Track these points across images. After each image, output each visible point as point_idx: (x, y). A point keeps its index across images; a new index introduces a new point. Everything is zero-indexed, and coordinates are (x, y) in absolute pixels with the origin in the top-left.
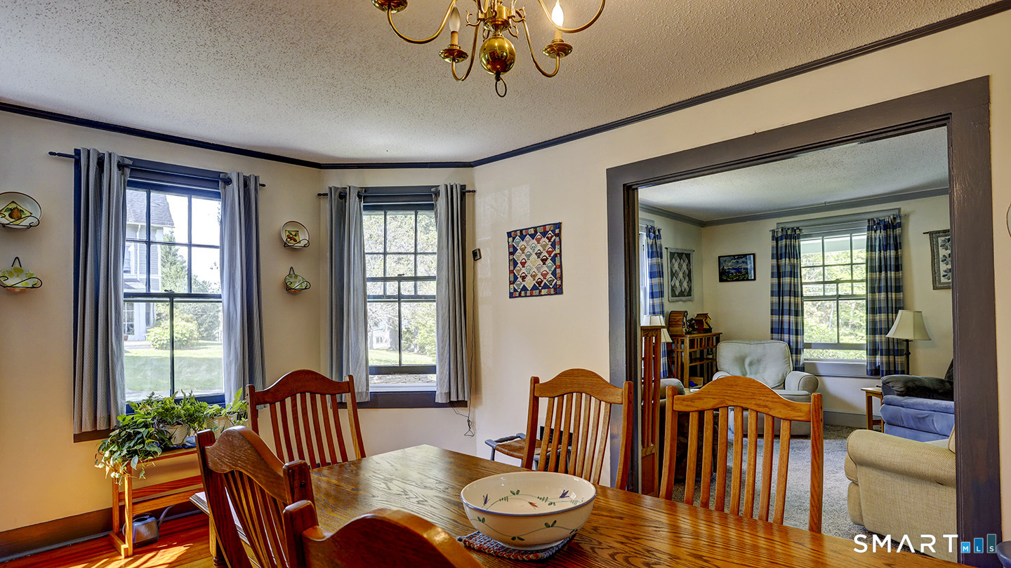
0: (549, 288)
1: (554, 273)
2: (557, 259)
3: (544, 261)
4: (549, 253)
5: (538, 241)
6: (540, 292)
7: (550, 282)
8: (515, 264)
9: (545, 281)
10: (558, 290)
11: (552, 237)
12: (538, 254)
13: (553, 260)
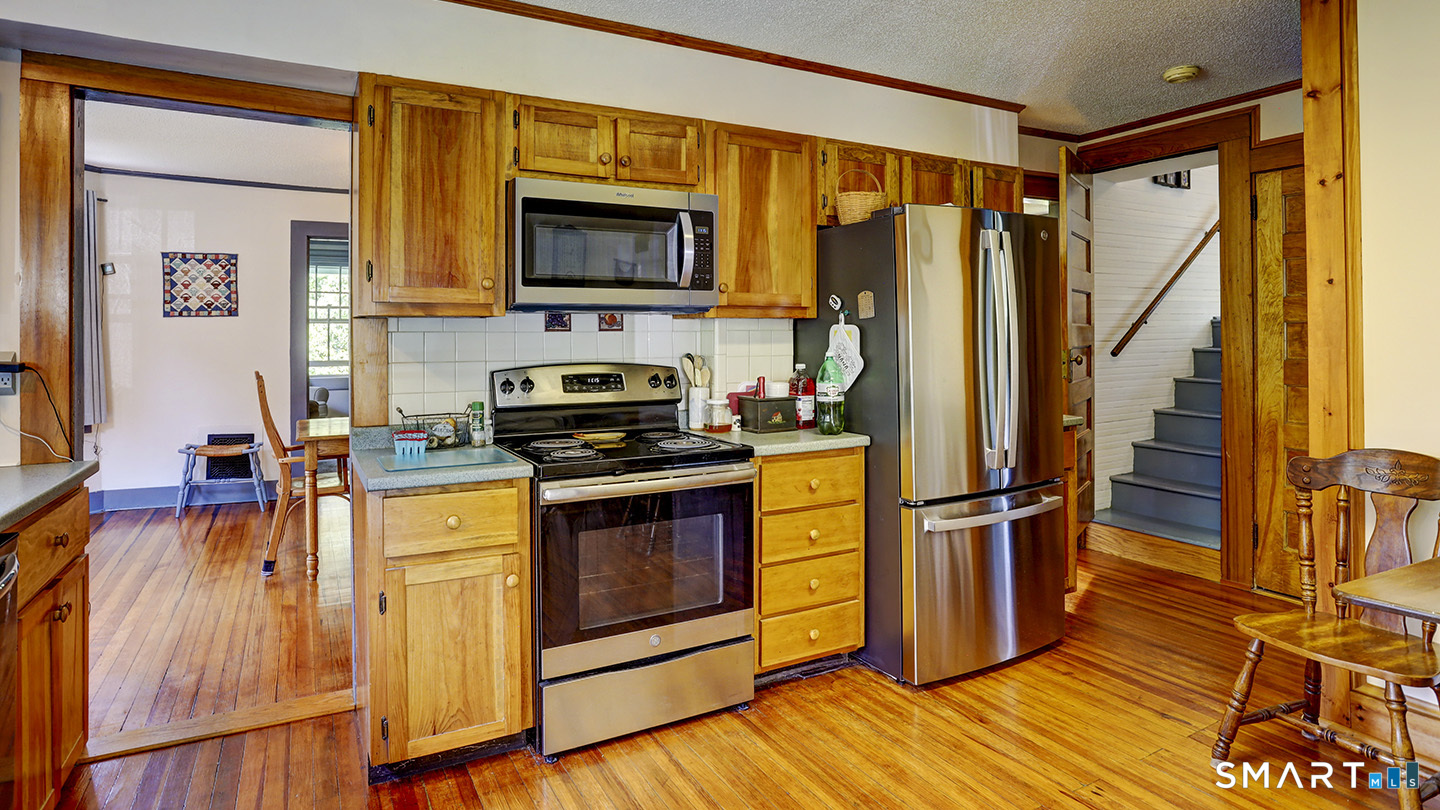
0: (221, 309)
1: (228, 297)
2: (233, 286)
3: (216, 286)
4: (223, 280)
5: (208, 267)
6: (210, 313)
7: (224, 305)
8: (173, 284)
9: (216, 303)
10: (233, 312)
11: (226, 265)
12: (208, 279)
13: (228, 286)
